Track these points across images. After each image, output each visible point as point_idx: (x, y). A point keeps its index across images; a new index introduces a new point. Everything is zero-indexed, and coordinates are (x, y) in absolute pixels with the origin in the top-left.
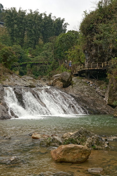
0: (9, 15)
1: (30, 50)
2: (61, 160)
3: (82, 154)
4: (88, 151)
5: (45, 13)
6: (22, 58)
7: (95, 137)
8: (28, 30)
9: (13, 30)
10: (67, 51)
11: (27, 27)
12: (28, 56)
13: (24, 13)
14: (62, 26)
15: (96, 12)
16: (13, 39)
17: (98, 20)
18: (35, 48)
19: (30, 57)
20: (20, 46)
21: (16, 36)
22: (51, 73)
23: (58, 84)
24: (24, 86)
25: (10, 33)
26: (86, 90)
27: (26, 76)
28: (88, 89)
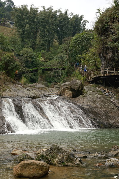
0: (19, 14)
1: (43, 53)
2: (19, 175)
3: (39, 169)
4: (45, 166)
5: (60, 10)
6: (34, 63)
7: (66, 154)
8: (41, 30)
9: (24, 31)
10: (81, 54)
11: (40, 26)
12: (41, 60)
13: (36, 11)
14: (81, 24)
15: (111, 9)
16: (24, 41)
17: (114, 18)
18: (48, 50)
19: (43, 61)
20: (31, 49)
21: (27, 37)
22: (65, 80)
23: (67, 94)
24: (27, 97)
25: (20, 34)
26: (99, 99)
27: (37, 84)
28: (102, 99)
